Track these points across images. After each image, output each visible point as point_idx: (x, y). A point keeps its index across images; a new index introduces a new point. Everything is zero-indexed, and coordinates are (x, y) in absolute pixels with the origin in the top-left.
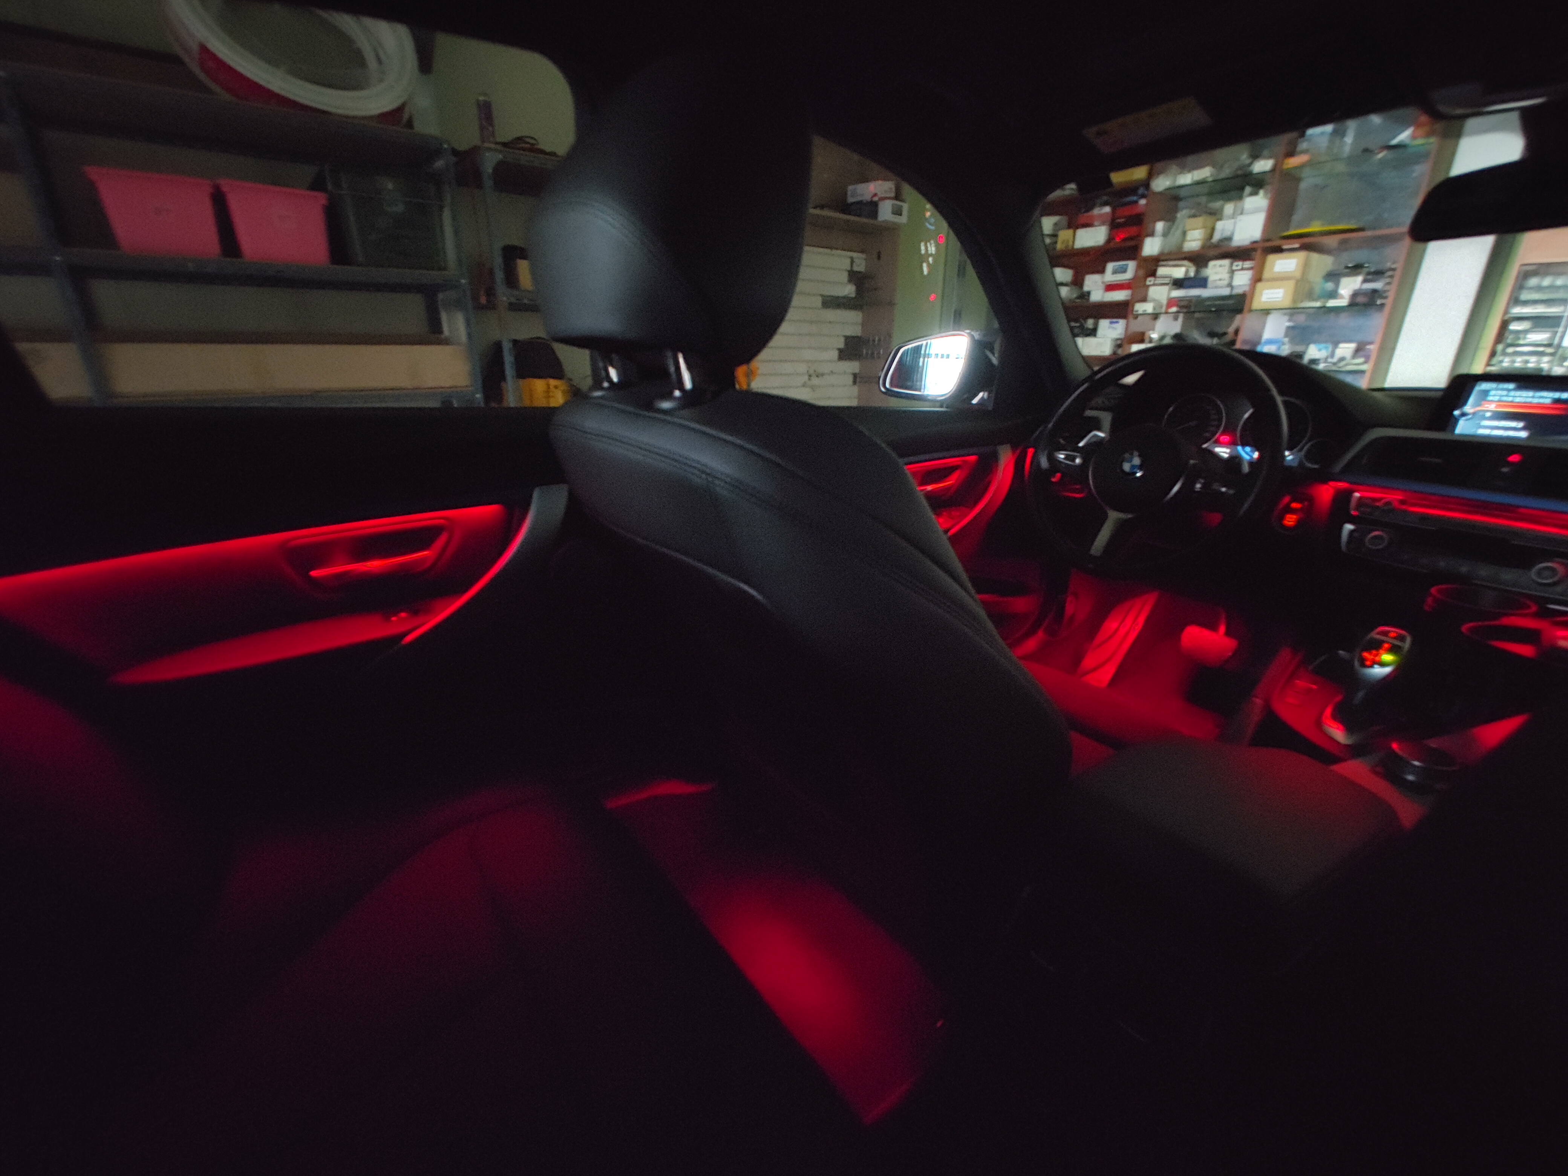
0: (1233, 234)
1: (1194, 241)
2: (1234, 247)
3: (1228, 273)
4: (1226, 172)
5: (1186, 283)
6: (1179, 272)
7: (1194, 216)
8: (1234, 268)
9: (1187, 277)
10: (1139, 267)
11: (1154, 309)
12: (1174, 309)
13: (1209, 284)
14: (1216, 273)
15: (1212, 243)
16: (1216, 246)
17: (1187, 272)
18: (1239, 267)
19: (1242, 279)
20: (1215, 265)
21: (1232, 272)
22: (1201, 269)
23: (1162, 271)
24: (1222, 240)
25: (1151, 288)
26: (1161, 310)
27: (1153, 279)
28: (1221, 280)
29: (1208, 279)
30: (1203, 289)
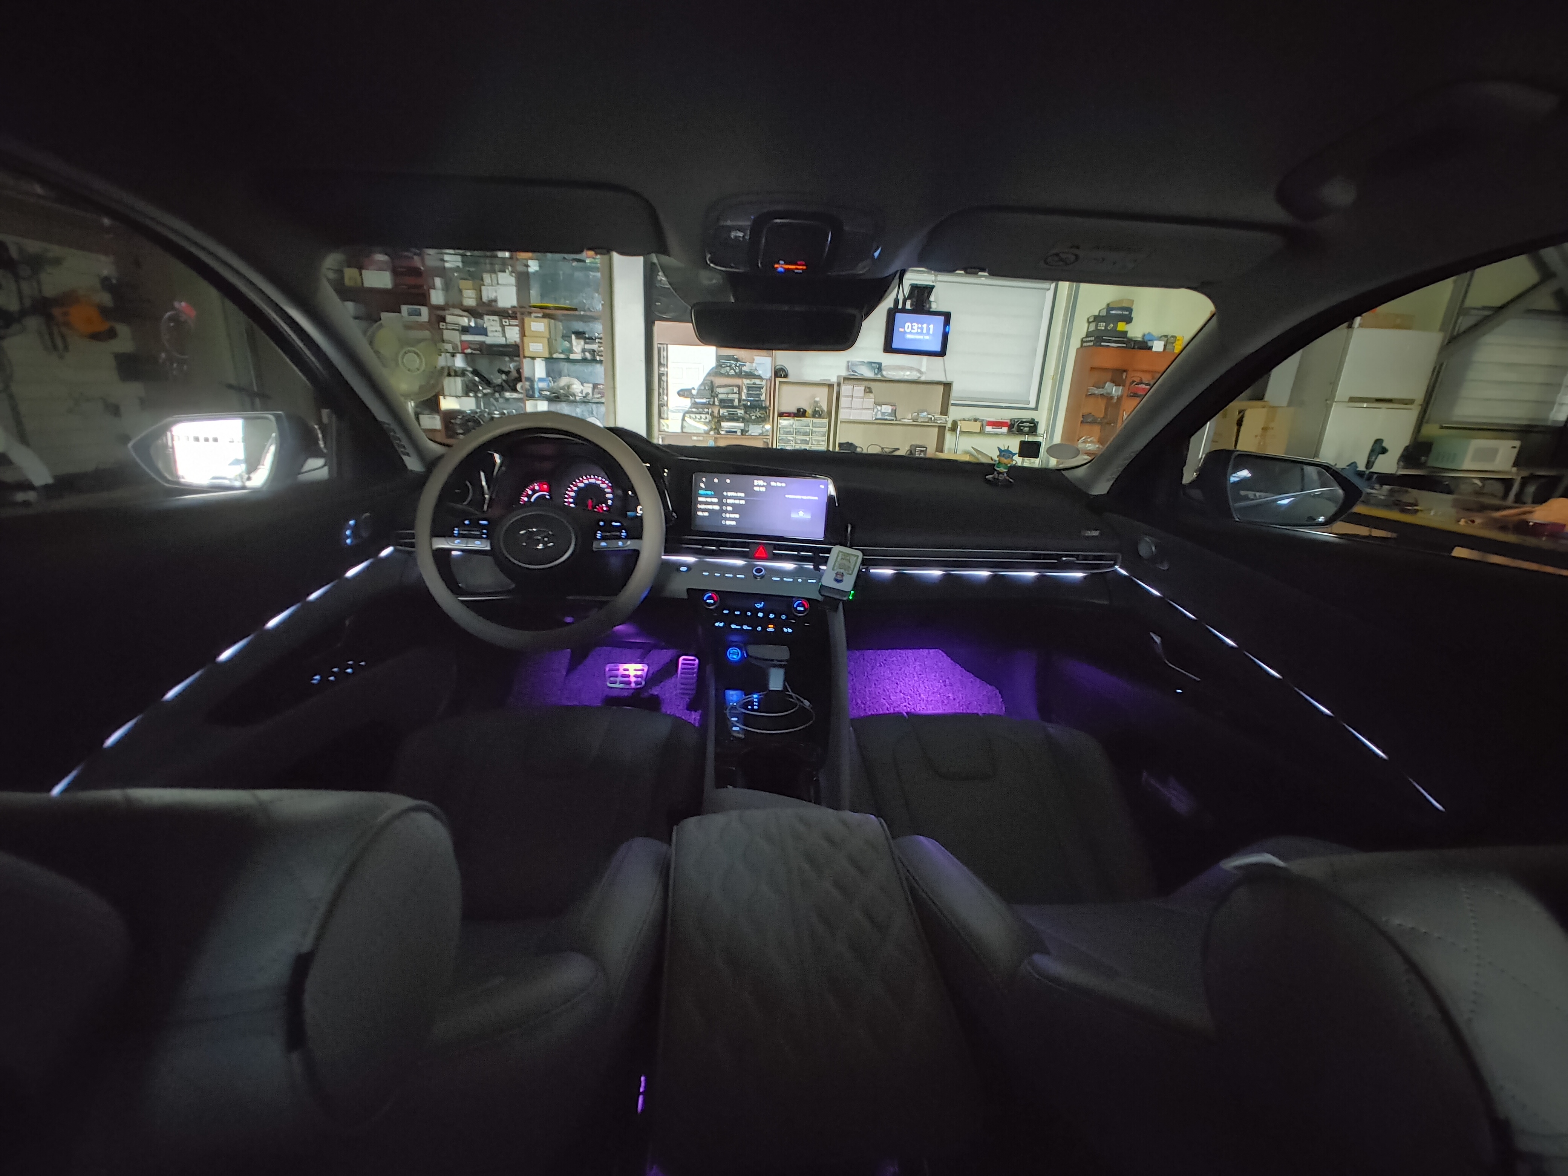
0: (496, 298)
1: (468, 297)
2: (500, 308)
3: (500, 326)
5: (470, 330)
6: (465, 321)
7: (464, 279)
8: (504, 323)
9: (470, 326)
10: (431, 313)
11: (452, 349)
12: (467, 351)
13: (489, 334)
14: (492, 325)
15: (484, 303)
16: (486, 305)
17: (470, 322)
18: (508, 324)
19: (512, 333)
21: (503, 327)
22: (479, 321)
23: (449, 318)
24: (489, 301)
25: (445, 332)
26: (458, 350)
27: (444, 324)
28: (496, 331)
29: (486, 329)
30: (484, 336)
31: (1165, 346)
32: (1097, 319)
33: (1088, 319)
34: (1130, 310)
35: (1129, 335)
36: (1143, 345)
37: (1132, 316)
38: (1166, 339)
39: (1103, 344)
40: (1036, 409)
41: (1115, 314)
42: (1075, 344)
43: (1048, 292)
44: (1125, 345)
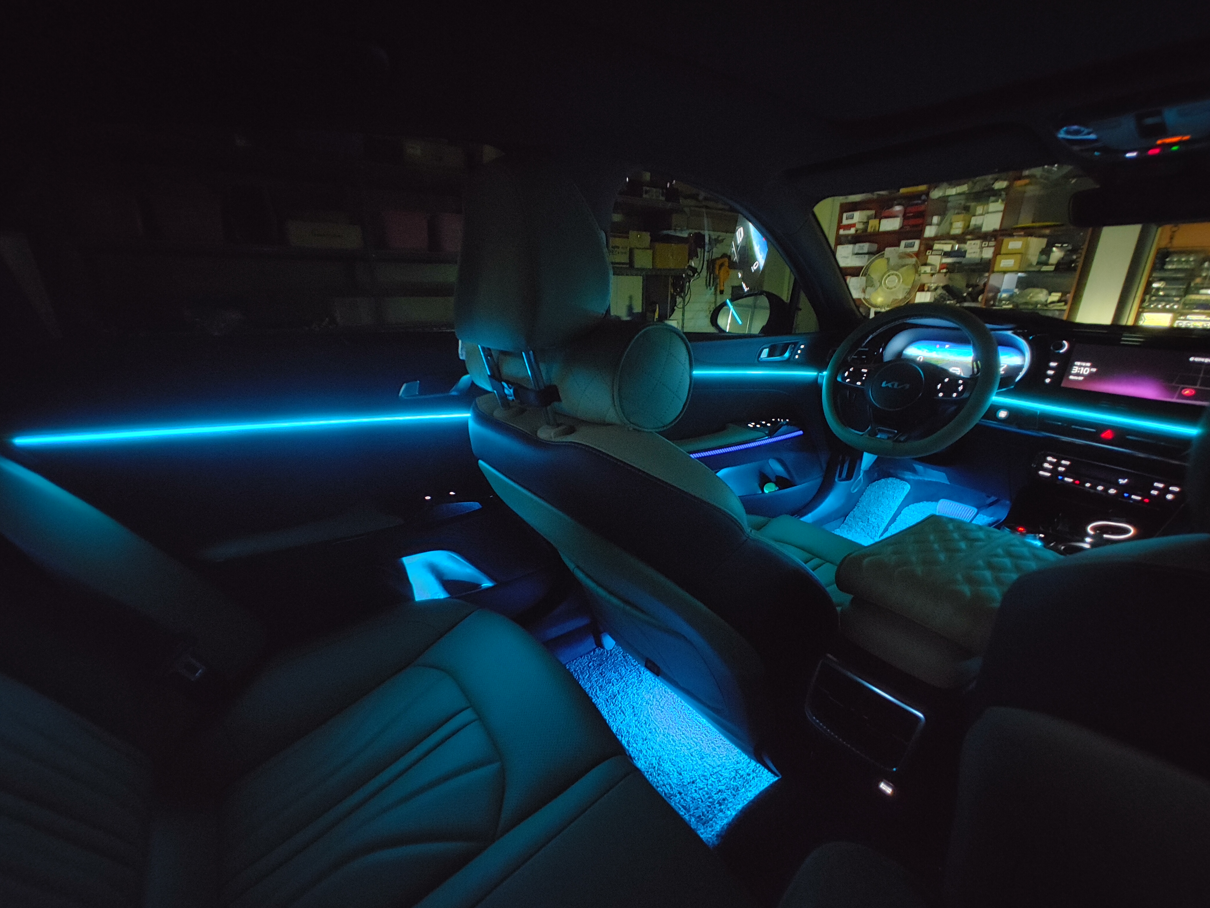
0: (983, 224)
1: (957, 228)
2: (983, 233)
3: (979, 248)
4: (978, 188)
5: (952, 254)
6: (947, 248)
7: (958, 213)
8: (983, 245)
9: (953, 250)
10: (920, 244)
11: (931, 270)
12: (945, 271)
13: (968, 256)
14: (971, 248)
15: (969, 230)
16: (971, 233)
17: (953, 247)
18: (987, 245)
19: (988, 253)
20: (970, 244)
21: (981, 248)
22: (962, 246)
23: (936, 246)
24: (974, 229)
25: (930, 257)
26: (936, 271)
27: (931, 251)
28: (974, 253)
29: (965, 252)
30: (962, 258)
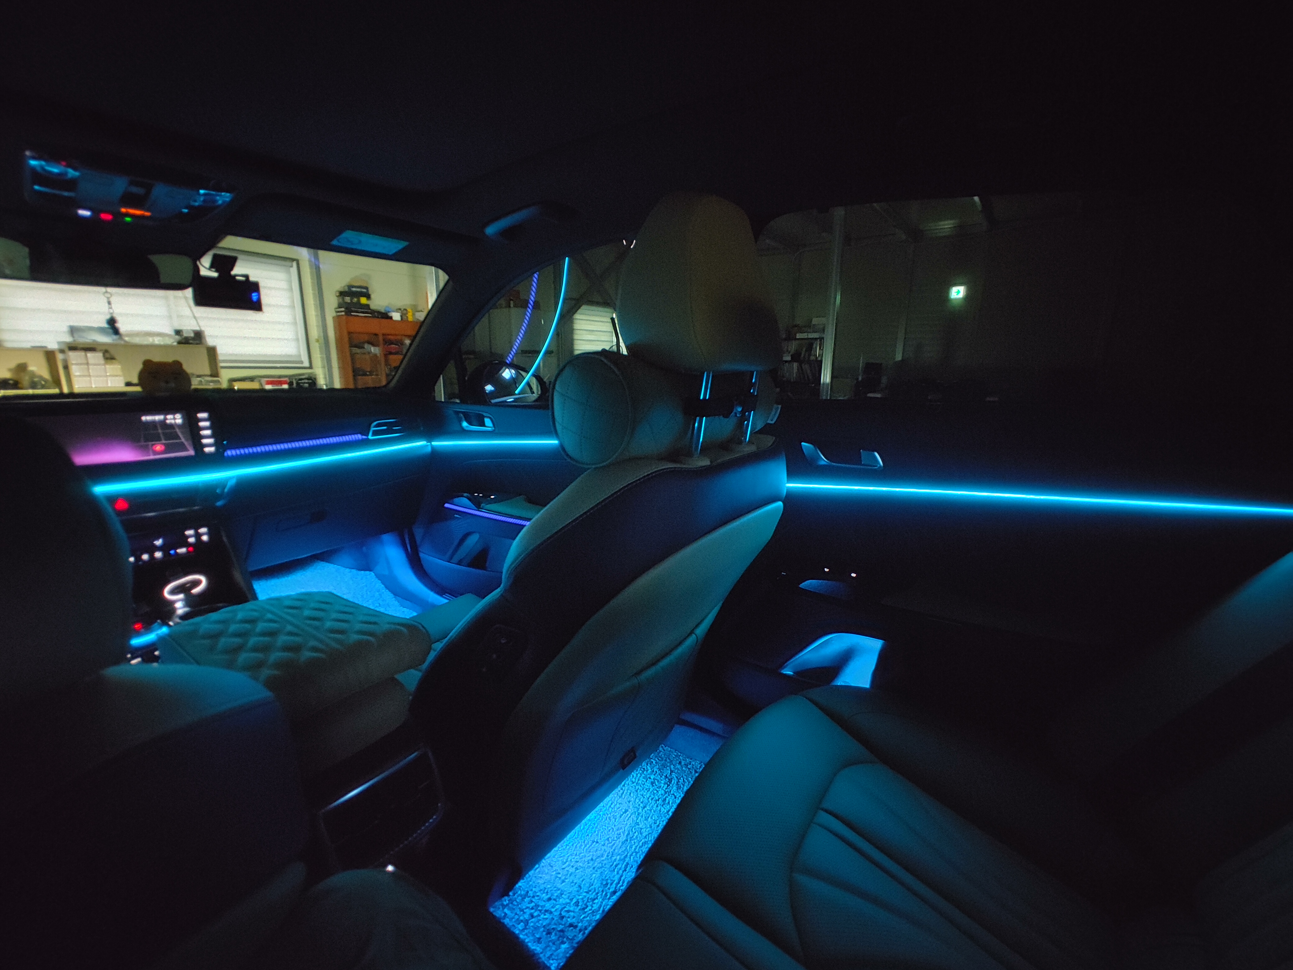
31: (401, 316)
32: (342, 294)
33: (336, 294)
34: (367, 288)
35: (373, 307)
36: (385, 316)
37: (370, 292)
38: (400, 311)
39: (352, 314)
40: (311, 367)
41: (355, 291)
42: (330, 314)
43: (291, 268)
44: (370, 315)
